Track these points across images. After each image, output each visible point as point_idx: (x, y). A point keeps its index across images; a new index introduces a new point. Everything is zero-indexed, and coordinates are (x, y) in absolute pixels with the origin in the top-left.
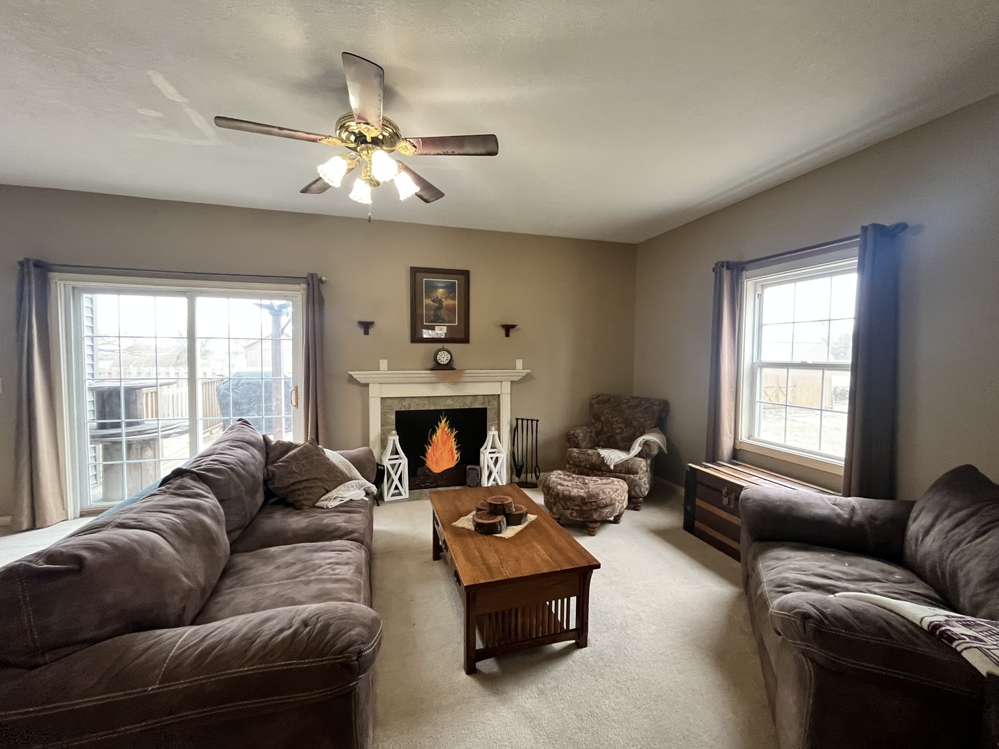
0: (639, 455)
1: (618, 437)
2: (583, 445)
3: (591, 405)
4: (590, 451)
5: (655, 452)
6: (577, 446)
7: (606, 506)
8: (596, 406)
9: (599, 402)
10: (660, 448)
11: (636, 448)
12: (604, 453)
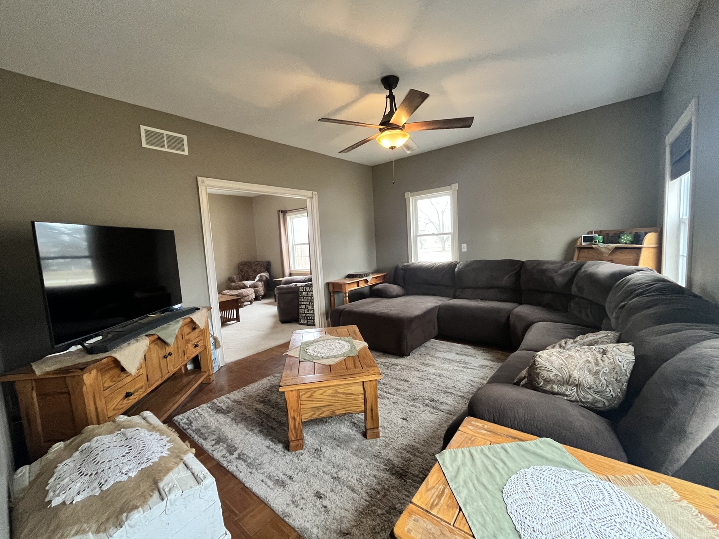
0: (259, 281)
1: (251, 277)
2: (236, 281)
3: (239, 267)
4: (239, 283)
5: (264, 279)
6: (234, 282)
7: (246, 296)
8: (241, 266)
9: (242, 265)
10: (266, 278)
11: (257, 278)
12: (244, 282)
